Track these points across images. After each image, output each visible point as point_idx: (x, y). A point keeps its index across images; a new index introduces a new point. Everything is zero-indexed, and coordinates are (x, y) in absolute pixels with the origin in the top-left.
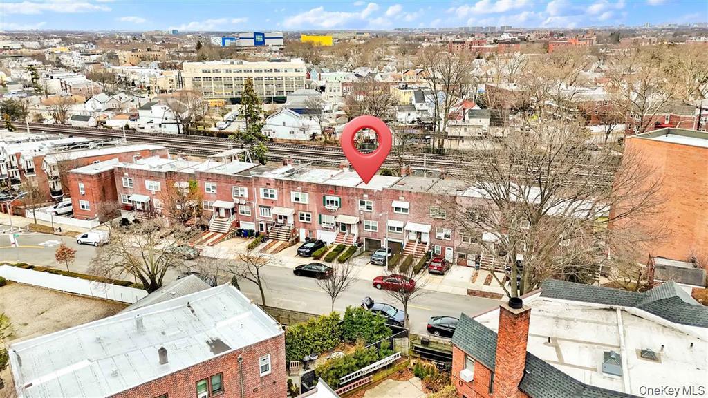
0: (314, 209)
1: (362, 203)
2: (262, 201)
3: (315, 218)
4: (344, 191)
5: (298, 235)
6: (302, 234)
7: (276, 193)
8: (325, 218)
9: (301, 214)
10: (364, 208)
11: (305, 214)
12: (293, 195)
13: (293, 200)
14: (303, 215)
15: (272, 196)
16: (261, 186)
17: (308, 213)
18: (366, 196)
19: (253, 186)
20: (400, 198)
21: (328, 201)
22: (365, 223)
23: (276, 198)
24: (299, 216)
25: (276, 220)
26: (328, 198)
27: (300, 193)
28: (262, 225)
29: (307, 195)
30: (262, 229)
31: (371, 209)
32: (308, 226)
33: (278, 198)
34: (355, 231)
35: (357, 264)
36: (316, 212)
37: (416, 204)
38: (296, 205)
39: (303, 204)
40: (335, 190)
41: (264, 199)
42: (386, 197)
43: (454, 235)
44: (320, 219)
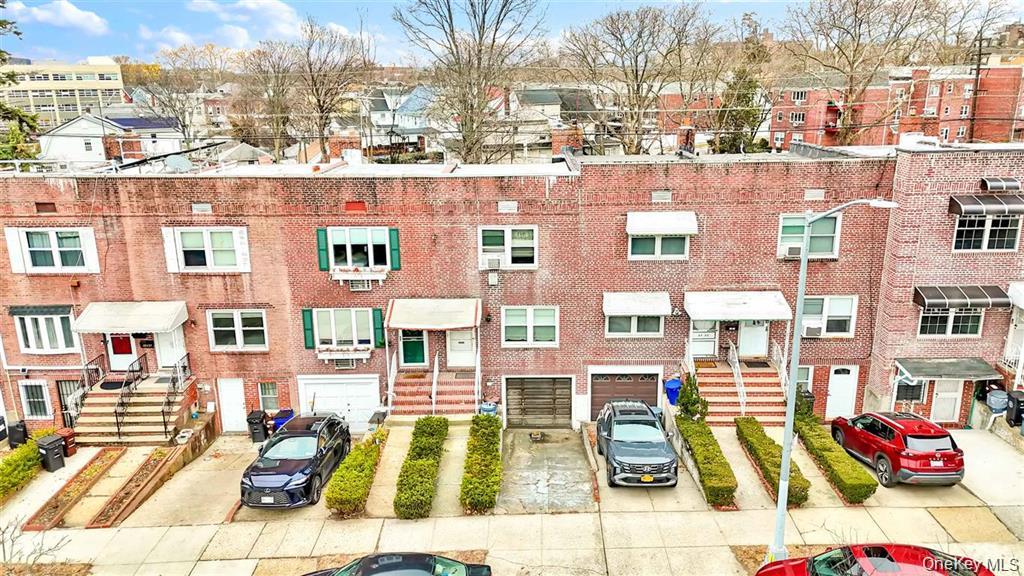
0: (277, 291)
1: (493, 239)
2: (23, 286)
3: (283, 329)
4: (413, 200)
5: (210, 408)
6: (231, 402)
7: (88, 241)
8: (330, 322)
9: (217, 322)
10: (502, 258)
11: (237, 315)
12: (174, 244)
13: (175, 263)
14: (230, 322)
15: (72, 258)
16: (9, 218)
17: (251, 312)
18: (508, 206)
20: (657, 197)
21: (340, 250)
22: (507, 318)
23: (92, 264)
24: (211, 328)
25: (103, 358)
26: (338, 235)
27: (206, 231)
28: (34, 392)
29: (239, 235)
30: (37, 407)
31: (530, 260)
32: (255, 364)
33: (103, 260)
34: (463, 355)
35: (551, 505)
36: (288, 301)
37: (724, 213)
38: (190, 283)
39: (224, 276)
40: (368, 200)
41: (33, 276)
42: (595, 203)
43: (868, 312)
44: (308, 329)
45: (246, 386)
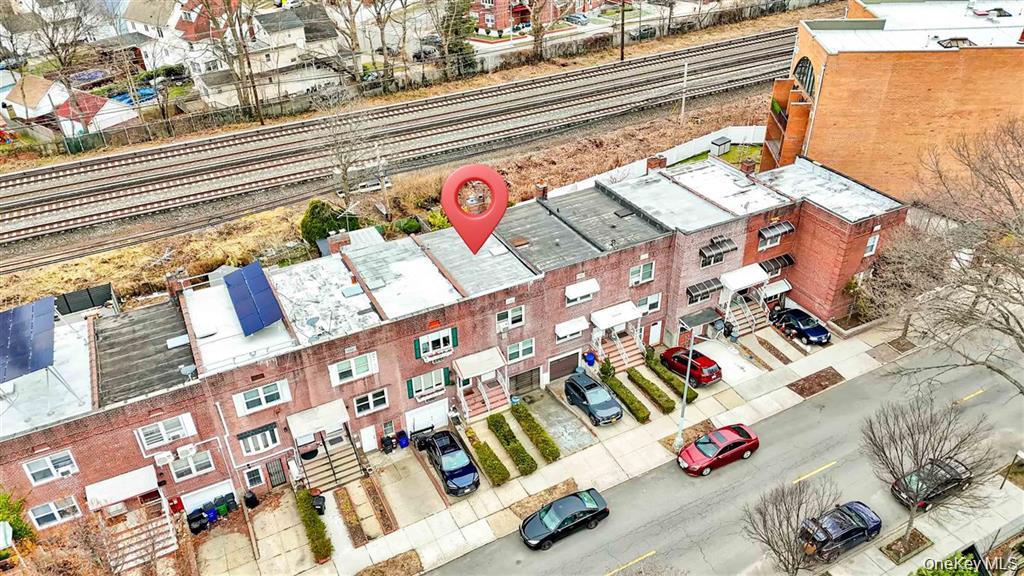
0: (393, 376)
1: (503, 317)
2: (245, 422)
3: (396, 393)
4: (463, 310)
6: (367, 439)
7: (283, 386)
8: (421, 382)
9: (359, 402)
10: (507, 324)
11: (370, 395)
12: (334, 370)
13: (336, 381)
14: (366, 399)
15: (273, 397)
16: (235, 390)
17: (378, 391)
18: (510, 300)
19: (210, 402)
20: (578, 276)
21: (425, 346)
22: (510, 350)
23: (286, 396)
24: (356, 405)
26: (423, 340)
27: (352, 360)
28: (253, 474)
29: (372, 356)
30: (256, 481)
31: (520, 320)
32: (381, 415)
33: (293, 394)
35: (580, 445)
36: (400, 380)
37: (607, 275)
38: (345, 388)
39: (364, 379)
40: (441, 318)
41: (250, 415)
42: (553, 286)
43: (666, 299)
44: (410, 389)
45: (376, 428)
